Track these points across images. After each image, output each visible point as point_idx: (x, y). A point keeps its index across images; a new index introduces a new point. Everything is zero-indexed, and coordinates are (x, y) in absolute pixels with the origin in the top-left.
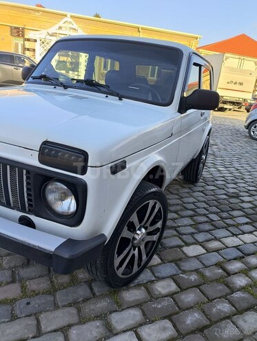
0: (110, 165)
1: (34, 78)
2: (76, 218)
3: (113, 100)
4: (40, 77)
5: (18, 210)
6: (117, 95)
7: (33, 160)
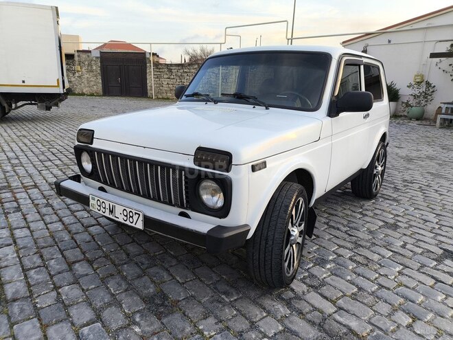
0: (252, 164)
1: (187, 96)
2: (224, 211)
3: (260, 110)
4: (194, 95)
5: (178, 207)
6: (265, 106)
7: (189, 163)
